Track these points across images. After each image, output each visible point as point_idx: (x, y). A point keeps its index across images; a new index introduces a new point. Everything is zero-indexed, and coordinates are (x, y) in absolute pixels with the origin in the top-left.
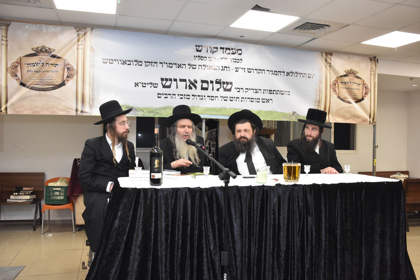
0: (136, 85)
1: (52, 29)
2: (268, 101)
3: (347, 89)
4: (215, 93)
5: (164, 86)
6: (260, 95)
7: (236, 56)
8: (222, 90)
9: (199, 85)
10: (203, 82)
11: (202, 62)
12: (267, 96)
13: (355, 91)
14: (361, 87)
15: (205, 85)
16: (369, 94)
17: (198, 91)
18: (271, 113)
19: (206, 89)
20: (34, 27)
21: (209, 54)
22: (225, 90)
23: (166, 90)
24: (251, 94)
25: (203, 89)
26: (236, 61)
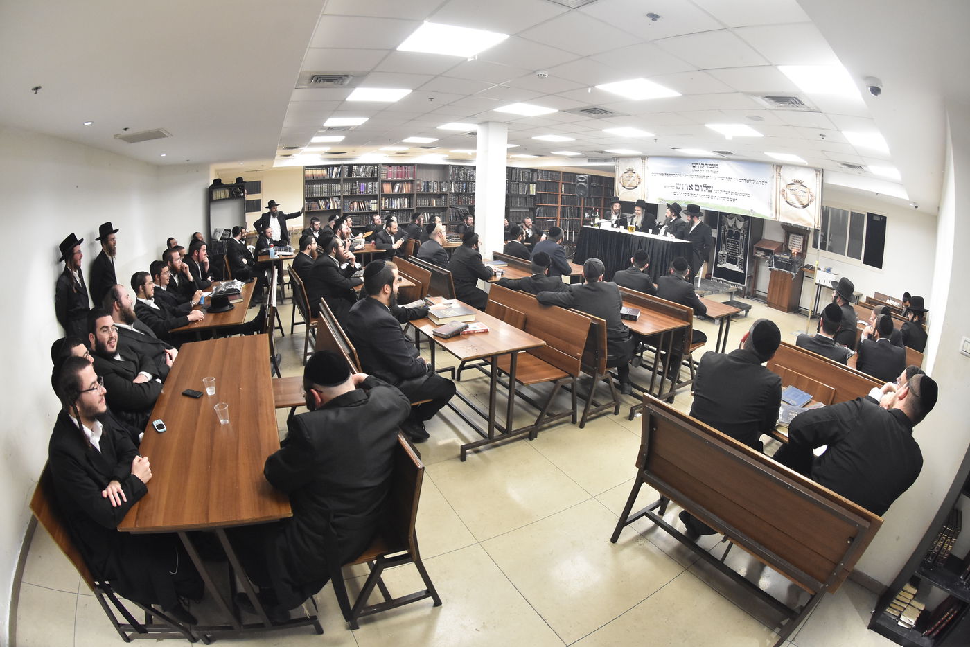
0: (665, 187)
1: (633, 159)
2: (734, 200)
3: (795, 195)
4: (703, 193)
5: (677, 188)
6: (729, 196)
7: (715, 169)
8: (707, 191)
9: (694, 187)
10: (696, 186)
11: (697, 174)
12: (734, 196)
13: (801, 198)
14: (806, 194)
15: (697, 188)
16: (814, 201)
17: (693, 191)
18: (736, 208)
19: (698, 190)
20: (627, 160)
21: (700, 169)
22: (709, 191)
23: (678, 191)
24: (724, 195)
25: (696, 190)
26: (715, 172)
